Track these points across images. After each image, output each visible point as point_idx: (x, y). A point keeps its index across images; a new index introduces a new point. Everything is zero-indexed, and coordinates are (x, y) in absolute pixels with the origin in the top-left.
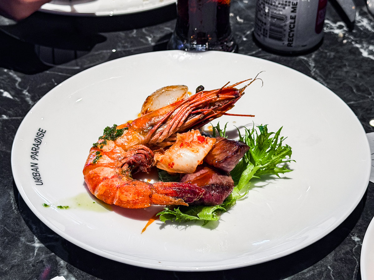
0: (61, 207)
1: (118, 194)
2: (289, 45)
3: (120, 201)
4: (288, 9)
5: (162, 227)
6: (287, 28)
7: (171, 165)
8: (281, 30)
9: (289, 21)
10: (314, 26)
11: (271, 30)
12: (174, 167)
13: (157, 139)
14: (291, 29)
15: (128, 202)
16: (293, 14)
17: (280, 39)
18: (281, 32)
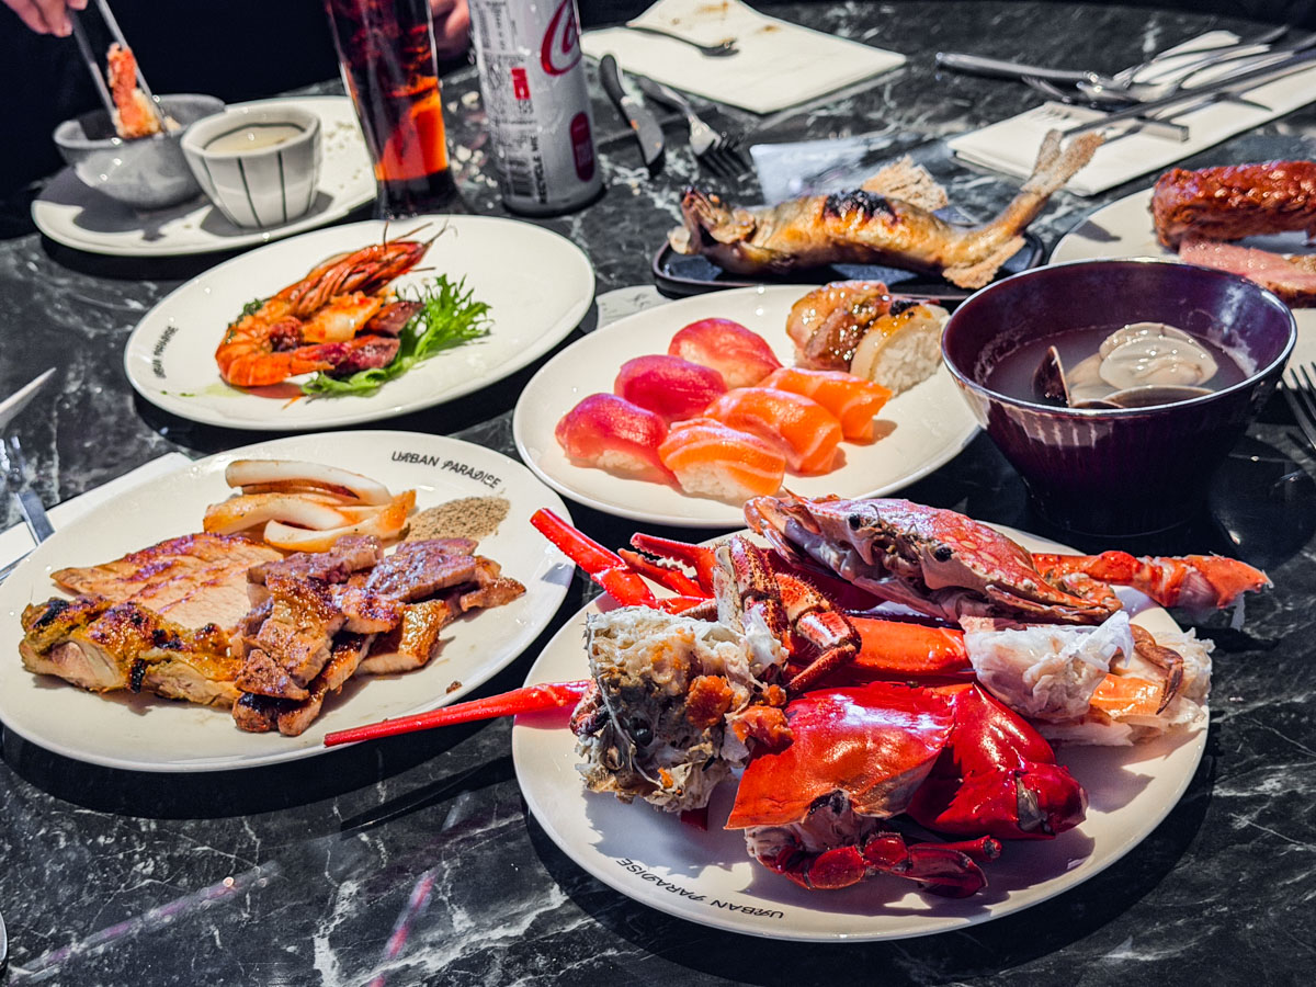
0: (184, 395)
1: (253, 369)
2: (543, 201)
3: (256, 379)
4: (527, 146)
5: (308, 402)
6: (533, 175)
7: (322, 334)
8: (524, 180)
9: (532, 165)
10: (573, 170)
11: (514, 182)
12: (327, 336)
13: (307, 307)
14: (539, 177)
15: (265, 378)
16: (536, 154)
17: (528, 194)
18: (526, 183)
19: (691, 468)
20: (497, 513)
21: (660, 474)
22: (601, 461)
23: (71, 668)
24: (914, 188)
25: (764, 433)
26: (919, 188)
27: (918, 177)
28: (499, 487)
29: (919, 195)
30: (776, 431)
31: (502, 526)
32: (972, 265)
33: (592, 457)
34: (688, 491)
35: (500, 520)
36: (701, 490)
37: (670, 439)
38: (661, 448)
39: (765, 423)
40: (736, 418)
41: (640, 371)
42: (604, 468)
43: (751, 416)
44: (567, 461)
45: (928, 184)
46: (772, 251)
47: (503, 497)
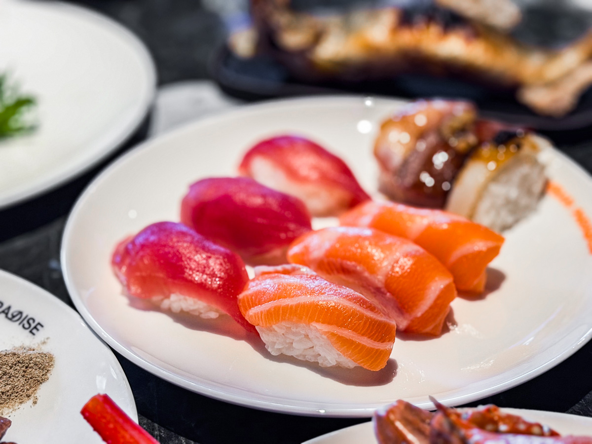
19: (279, 328)
20: (36, 372)
21: (238, 327)
22: (166, 303)
25: (365, 285)
28: (41, 335)
30: (380, 285)
31: (42, 391)
33: (156, 298)
34: (273, 353)
35: (39, 382)
36: (289, 353)
37: (252, 288)
38: (241, 296)
39: (366, 274)
40: (329, 264)
41: (211, 194)
42: (169, 312)
43: (350, 264)
44: (124, 301)
47: (45, 349)
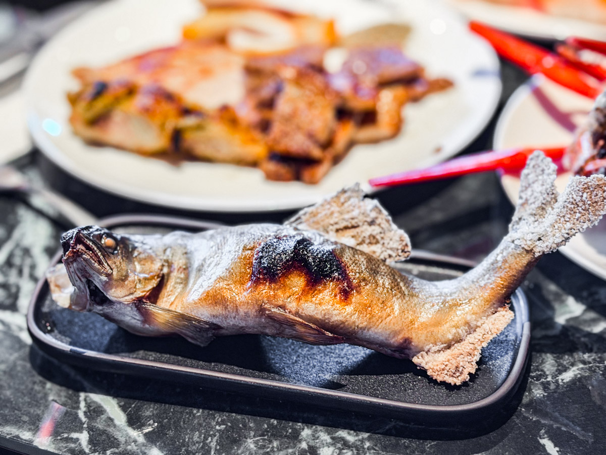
23: (116, 132)
24: (367, 231)
26: (375, 230)
27: (373, 215)
29: (373, 240)
32: (449, 347)
45: (385, 225)
46: (182, 317)
